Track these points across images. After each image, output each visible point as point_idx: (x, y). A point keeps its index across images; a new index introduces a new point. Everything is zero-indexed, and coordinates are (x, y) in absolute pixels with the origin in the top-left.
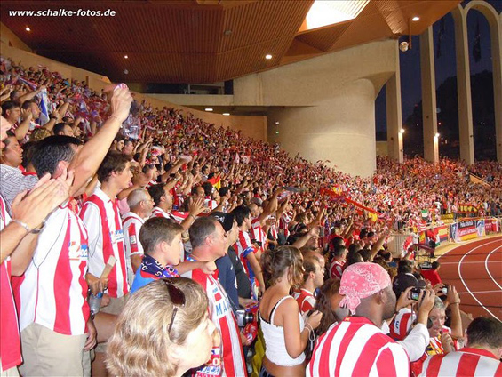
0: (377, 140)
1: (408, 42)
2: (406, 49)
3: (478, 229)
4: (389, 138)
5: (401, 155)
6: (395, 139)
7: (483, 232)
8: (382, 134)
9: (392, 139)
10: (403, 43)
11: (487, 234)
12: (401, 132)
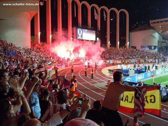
0: (31, 35)
1: (43, 2)
2: (42, 5)
3: (63, 66)
4: (35, 35)
5: (39, 41)
6: (37, 35)
7: (64, 67)
8: (33, 33)
9: (36, 35)
10: (41, 2)
11: (65, 67)
12: (39, 33)
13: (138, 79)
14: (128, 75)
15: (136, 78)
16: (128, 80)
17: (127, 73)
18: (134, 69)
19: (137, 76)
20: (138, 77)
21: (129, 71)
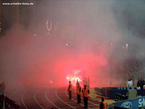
13: (142, 104)
14: (126, 98)
15: (140, 103)
16: (127, 105)
17: (125, 94)
18: (136, 88)
19: (140, 100)
20: (142, 101)
21: (128, 91)
